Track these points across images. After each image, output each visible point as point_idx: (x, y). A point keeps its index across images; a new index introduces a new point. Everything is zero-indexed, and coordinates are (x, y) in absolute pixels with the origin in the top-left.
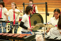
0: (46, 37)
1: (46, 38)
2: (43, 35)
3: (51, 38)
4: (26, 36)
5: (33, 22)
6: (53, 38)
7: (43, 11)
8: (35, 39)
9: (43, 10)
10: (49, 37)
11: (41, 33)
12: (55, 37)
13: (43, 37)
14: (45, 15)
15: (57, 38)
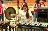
1: (18, 24)
2: (15, 22)
3: (22, 24)
4: (3, 23)
5: (9, 13)
7: (16, 5)
8: (10, 25)
9: (16, 4)
10: (20, 23)
11: (14, 21)
13: (16, 23)
15: (25, 24)
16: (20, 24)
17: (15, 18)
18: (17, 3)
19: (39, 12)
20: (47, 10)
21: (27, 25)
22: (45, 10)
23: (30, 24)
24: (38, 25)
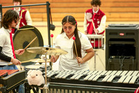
0: (49, 74)
1: (49, 76)
2: (42, 71)
4: (7, 75)
5: (22, 45)
6: (64, 77)
7: (43, 21)
8: (27, 81)
9: (43, 18)
10: (56, 75)
11: (38, 67)
12: (68, 75)
13: (43, 74)
14: (46, 29)
15: (71, 76)
16: (56, 77)
17: (42, 60)
18: (45, 15)
19: (111, 40)
20: (133, 34)
21: (77, 78)
22: (127, 34)
23: (85, 76)
24: (110, 80)
